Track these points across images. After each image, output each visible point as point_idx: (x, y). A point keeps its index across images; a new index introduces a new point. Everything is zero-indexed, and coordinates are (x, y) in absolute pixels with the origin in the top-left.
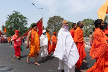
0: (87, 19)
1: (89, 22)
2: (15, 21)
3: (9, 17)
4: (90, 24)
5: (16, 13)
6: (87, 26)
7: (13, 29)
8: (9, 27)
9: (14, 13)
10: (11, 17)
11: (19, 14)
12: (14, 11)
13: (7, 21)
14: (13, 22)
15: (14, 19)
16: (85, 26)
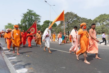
0: (104, 14)
1: (106, 17)
2: (29, 19)
3: (23, 15)
4: (107, 20)
5: (30, 11)
6: (103, 22)
7: (27, 27)
8: (24, 25)
9: (28, 11)
10: (25, 15)
11: (33, 12)
13: (22, 19)
14: (27, 21)
15: (28, 17)
16: (102, 22)
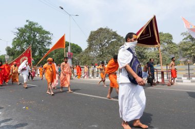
1: (163, 38)
2: (28, 38)
3: (18, 31)
5: (31, 24)
8: (18, 49)
9: (27, 24)
10: (22, 32)
11: (36, 26)
12: (27, 21)
13: (15, 38)
14: (26, 41)
15: (28, 34)
